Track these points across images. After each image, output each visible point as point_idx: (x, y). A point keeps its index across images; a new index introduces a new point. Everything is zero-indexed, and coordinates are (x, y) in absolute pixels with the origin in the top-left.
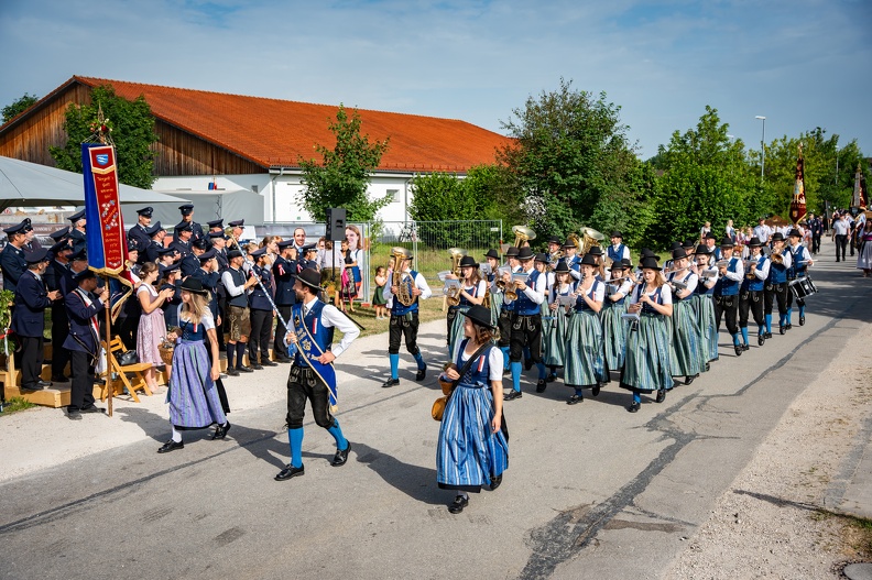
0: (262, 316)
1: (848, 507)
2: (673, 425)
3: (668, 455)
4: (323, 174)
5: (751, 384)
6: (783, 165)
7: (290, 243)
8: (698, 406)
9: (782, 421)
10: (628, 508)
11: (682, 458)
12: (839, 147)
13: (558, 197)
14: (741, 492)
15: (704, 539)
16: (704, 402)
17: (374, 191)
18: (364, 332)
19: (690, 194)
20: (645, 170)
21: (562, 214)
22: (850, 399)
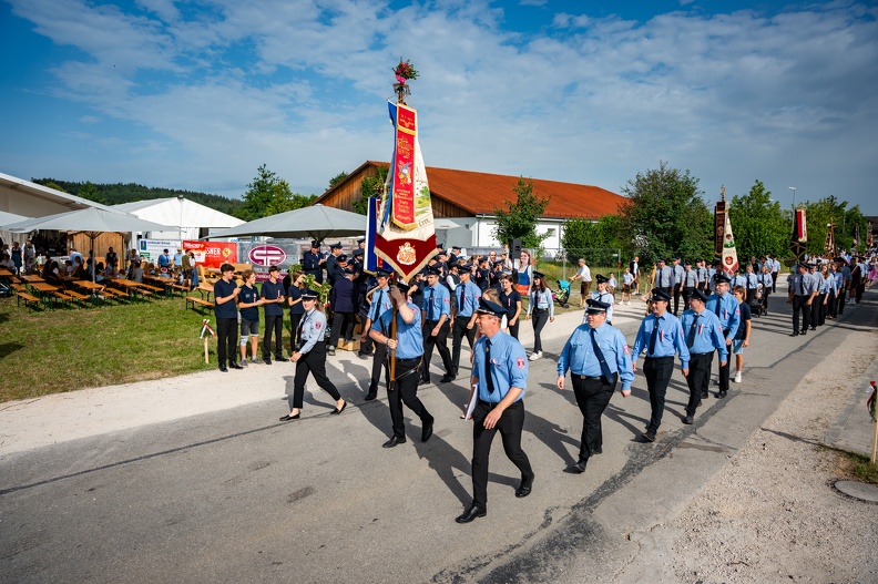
1: (841, 444)
3: (722, 404)
4: (509, 218)
5: (780, 361)
9: (799, 386)
10: (692, 436)
11: (731, 406)
12: (846, 209)
13: (657, 236)
14: (768, 430)
15: (741, 458)
17: (540, 229)
21: (659, 247)
22: (847, 374)
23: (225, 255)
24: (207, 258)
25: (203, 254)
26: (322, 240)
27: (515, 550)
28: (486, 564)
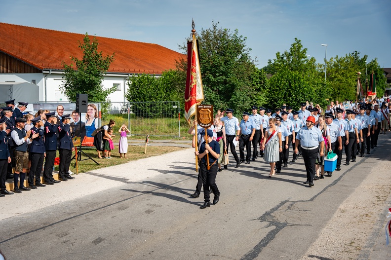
0: (38, 157)
2: (274, 218)
3: (271, 236)
4: (76, 74)
5: (318, 194)
6: (337, 72)
7: (53, 114)
8: (289, 207)
9: (335, 215)
11: (279, 237)
12: (368, 62)
13: (211, 89)
14: (312, 256)
16: (292, 205)
17: (106, 84)
18: (99, 166)
19: (286, 88)
20: (260, 74)
21: (214, 98)
22: (372, 202)
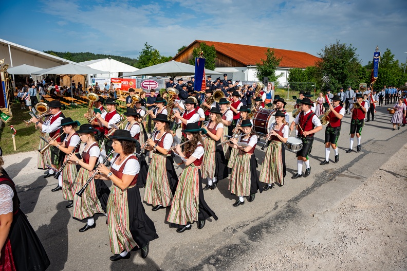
2: (364, 148)
3: (361, 157)
4: (262, 67)
5: (391, 138)
9: (401, 150)
10: (346, 171)
13: (334, 77)
14: (383, 170)
15: (369, 182)
16: (375, 142)
17: (277, 73)
20: (363, 69)
21: (334, 82)
23: (131, 85)
24: (122, 86)
25: (120, 84)
26: (174, 77)
27: (261, 219)
28: (247, 225)
